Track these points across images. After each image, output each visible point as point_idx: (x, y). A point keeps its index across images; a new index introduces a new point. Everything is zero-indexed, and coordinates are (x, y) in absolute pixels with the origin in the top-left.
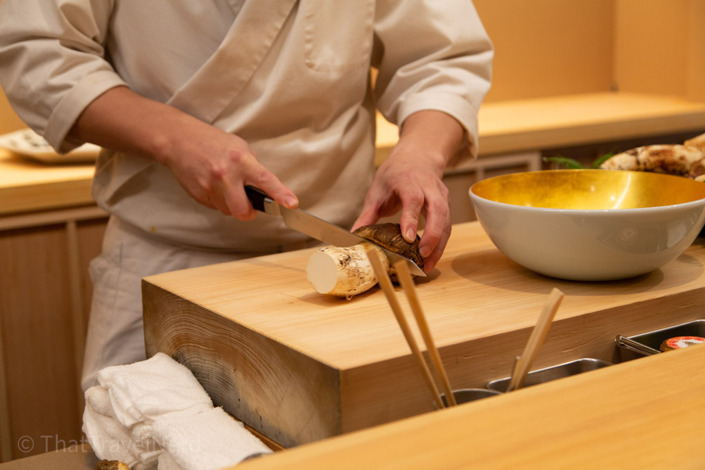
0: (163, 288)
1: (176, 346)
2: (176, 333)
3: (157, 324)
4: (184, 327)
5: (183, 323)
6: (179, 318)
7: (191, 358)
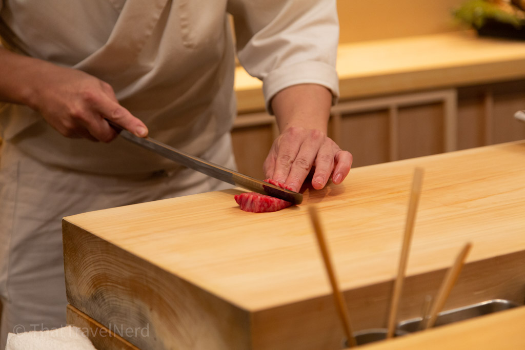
0: (82, 228)
1: (95, 286)
2: (94, 273)
3: (77, 263)
4: (103, 267)
5: (102, 263)
6: (97, 258)
7: (110, 297)
